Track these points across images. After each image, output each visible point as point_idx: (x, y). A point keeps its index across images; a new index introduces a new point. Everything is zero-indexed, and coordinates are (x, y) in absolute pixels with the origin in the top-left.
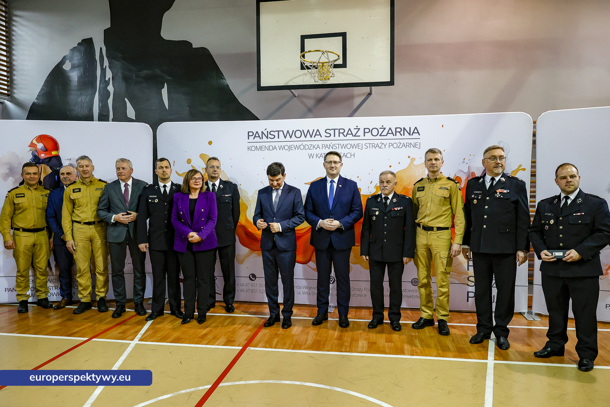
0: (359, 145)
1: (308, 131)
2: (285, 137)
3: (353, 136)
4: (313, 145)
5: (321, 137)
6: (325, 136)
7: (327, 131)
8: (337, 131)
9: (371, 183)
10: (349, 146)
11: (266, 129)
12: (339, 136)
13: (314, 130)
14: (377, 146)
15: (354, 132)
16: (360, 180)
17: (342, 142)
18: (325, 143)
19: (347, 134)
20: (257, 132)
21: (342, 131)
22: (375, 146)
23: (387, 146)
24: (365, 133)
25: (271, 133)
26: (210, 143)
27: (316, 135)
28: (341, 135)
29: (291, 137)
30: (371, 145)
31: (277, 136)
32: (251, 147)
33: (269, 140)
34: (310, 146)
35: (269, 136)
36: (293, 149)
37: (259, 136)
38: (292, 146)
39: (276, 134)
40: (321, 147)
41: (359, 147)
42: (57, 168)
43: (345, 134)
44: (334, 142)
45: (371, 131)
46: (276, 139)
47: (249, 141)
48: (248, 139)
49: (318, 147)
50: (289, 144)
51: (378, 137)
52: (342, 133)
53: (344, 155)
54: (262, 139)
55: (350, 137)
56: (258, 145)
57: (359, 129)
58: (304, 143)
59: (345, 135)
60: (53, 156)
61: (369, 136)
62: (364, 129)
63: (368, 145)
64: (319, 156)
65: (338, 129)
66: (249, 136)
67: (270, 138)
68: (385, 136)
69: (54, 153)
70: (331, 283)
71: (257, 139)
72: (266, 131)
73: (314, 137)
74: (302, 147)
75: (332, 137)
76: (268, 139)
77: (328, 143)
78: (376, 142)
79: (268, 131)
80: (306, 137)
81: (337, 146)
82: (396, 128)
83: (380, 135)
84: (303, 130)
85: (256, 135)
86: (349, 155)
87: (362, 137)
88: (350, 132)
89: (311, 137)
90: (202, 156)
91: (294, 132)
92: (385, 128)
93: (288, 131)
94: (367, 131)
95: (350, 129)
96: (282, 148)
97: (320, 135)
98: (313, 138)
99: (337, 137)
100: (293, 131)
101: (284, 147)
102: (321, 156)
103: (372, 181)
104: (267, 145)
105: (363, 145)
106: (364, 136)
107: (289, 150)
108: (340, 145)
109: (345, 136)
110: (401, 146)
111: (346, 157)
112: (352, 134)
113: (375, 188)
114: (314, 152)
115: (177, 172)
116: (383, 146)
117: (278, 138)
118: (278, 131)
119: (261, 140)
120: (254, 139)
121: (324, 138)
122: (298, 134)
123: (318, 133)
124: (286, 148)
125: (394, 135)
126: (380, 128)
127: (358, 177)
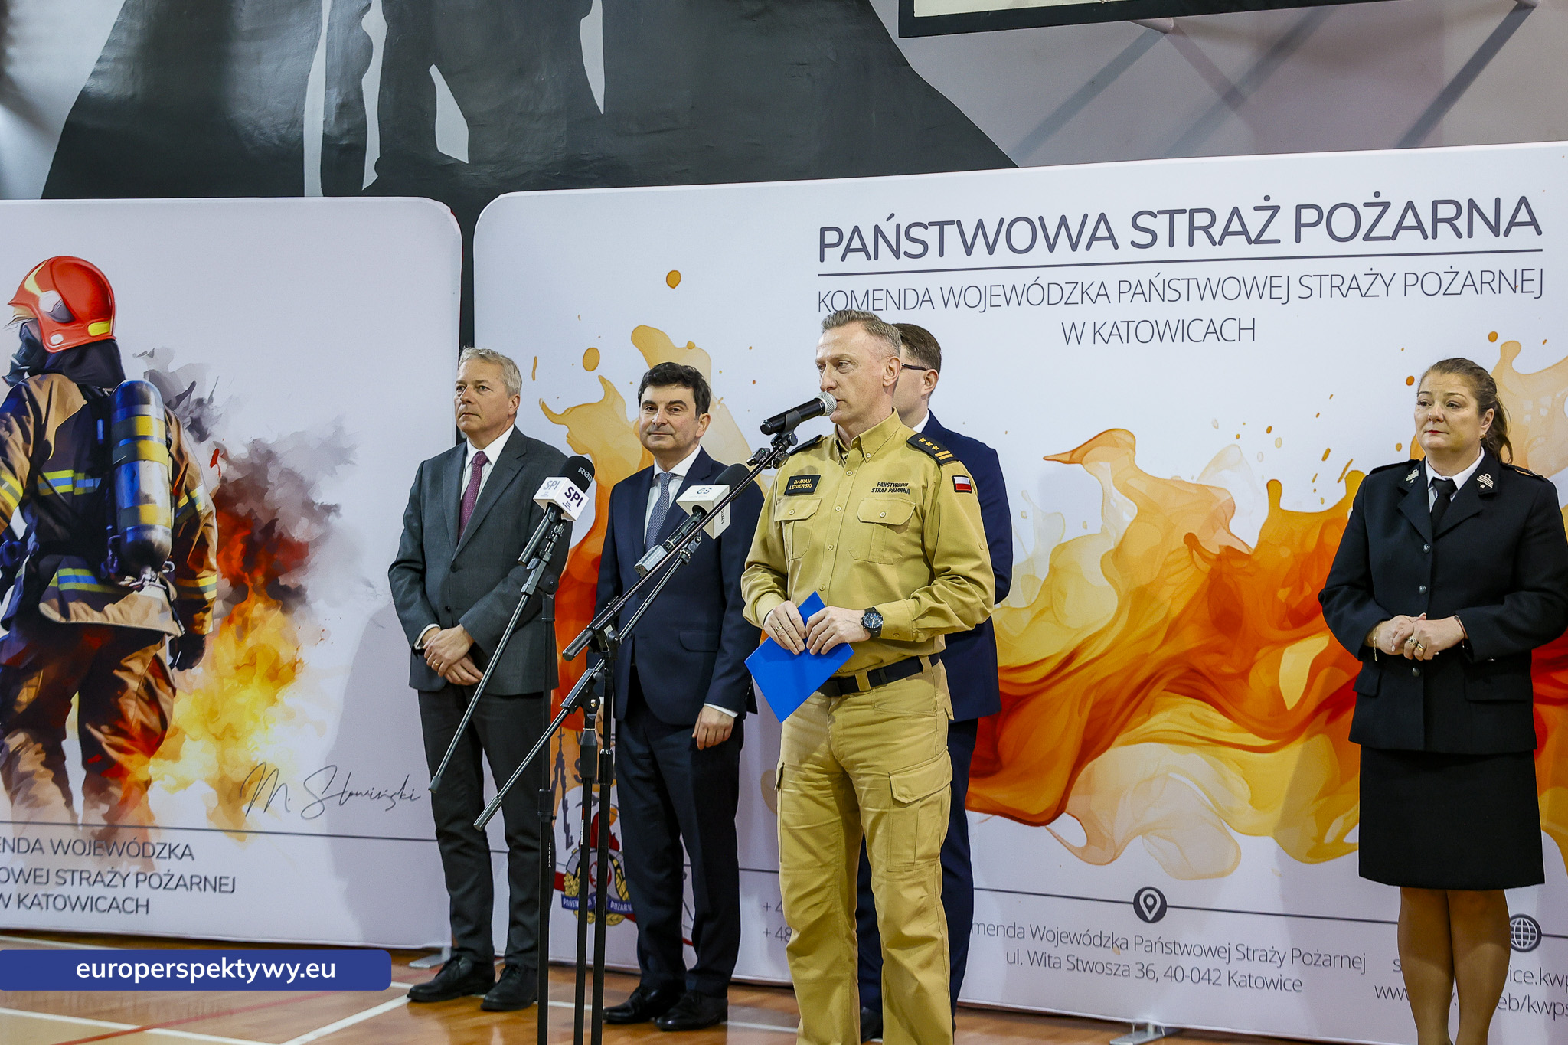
0: (1275, 281)
1: (1063, 221)
2: (969, 251)
3: (1250, 242)
4: (1079, 285)
5: (1116, 247)
6: (1133, 244)
7: (1143, 221)
8: (1182, 221)
9: (1324, 459)
10: (1231, 288)
11: (892, 215)
12: (1191, 243)
13: (1086, 216)
14: (1354, 285)
15: (1255, 222)
16: (1279, 443)
17: (1201, 271)
18: (1133, 273)
19: (1226, 232)
20: (856, 230)
21: (1201, 219)
22: (1344, 289)
23: (1397, 285)
24: (1299, 225)
25: (915, 232)
26: (673, 279)
27: (1094, 238)
28: (1199, 235)
29: (991, 250)
30: (1326, 281)
31: (934, 247)
32: (831, 294)
33: (904, 263)
34: (1068, 289)
35: (906, 245)
36: (1001, 300)
37: (864, 249)
38: (995, 291)
39: (931, 236)
40: (1113, 293)
41: (1276, 293)
42: (106, 391)
43: (1216, 232)
44: (1169, 271)
45: (1325, 218)
46: (932, 260)
47: (825, 268)
48: (822, 259)
49: (1102, 291)
50: (984, 279)
51: (1358, 245)
52: (1205, 229)
53: (1211, 329)
54: (876, 258)
55: (1236, 245)
56: (860, 285)
57: (1276, 209)
58: (1046, 276)
59: (1217, 240)
60: (95, 340)
61: (1316, 239)
62: (1299, 208)
63: (1313, 283)
64: (1105, 332)
65: (1183, 211)
66: (823, 246)
67: (906, 254)
68: (1387, 238)
69: (96, 329)
70: (1150, 917)
71: (856, 261)
72: (894, 222)
73: (1088, 248)
74: (1035, 294)
75: (1161, 250)
76: (898, 257)
77: (1145, 273)
78: (1347, 268)
79: (898, 226)
80: (1051, 247)
81: (1182, 286)
82: (1435, 204)
83: (1367, 238)
84: (1041, 219)
85: (851, 242)
86: (1230, 330)
87: (1288, 247)
88: (1236, 226)
89: (1074, 246)
90: (642, 336)
91: (1006, 228)
92: (1386, 206)
93: (980, 222)
94: (1309, 216)
95: (1236, 211)
96: (954, 298)
97: (1111, 237)
98: (1081, 255)
99: (1182, 249)
100: (1002, 221)
101: (964, 292)
102: (1115, 332)
103: (1328, 451)
104: (894, 283)
105: (1294, 282)
106: (1298, 240)
107: (981, 307)
108: (1193, 283)
109: (1214, 243)
110: (1453, 289)
111: (1220, 336)
112: (1245, 232)
113: (1343, 481)
114: (1086, 314)
115: (544, 407)
116: (1379, 287)
117: (941, 254)
118: (941, 225)
119: (872, 265)
120: (843, 259)
121: (1127, 252)
122: (1021, 235)
123: (1102, 231)
124: (973, 297)
125: (1425, 237)
126: (1366, 205)
127: (1269, 430)
